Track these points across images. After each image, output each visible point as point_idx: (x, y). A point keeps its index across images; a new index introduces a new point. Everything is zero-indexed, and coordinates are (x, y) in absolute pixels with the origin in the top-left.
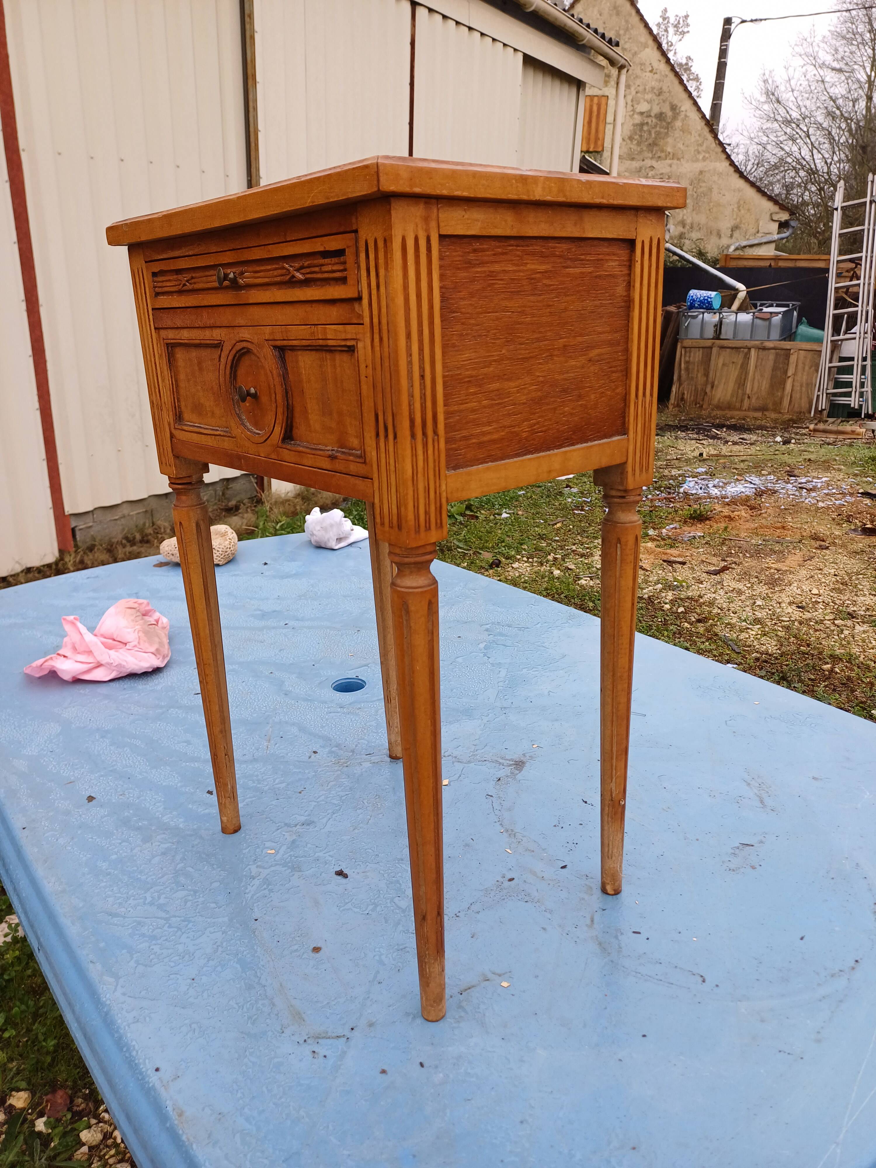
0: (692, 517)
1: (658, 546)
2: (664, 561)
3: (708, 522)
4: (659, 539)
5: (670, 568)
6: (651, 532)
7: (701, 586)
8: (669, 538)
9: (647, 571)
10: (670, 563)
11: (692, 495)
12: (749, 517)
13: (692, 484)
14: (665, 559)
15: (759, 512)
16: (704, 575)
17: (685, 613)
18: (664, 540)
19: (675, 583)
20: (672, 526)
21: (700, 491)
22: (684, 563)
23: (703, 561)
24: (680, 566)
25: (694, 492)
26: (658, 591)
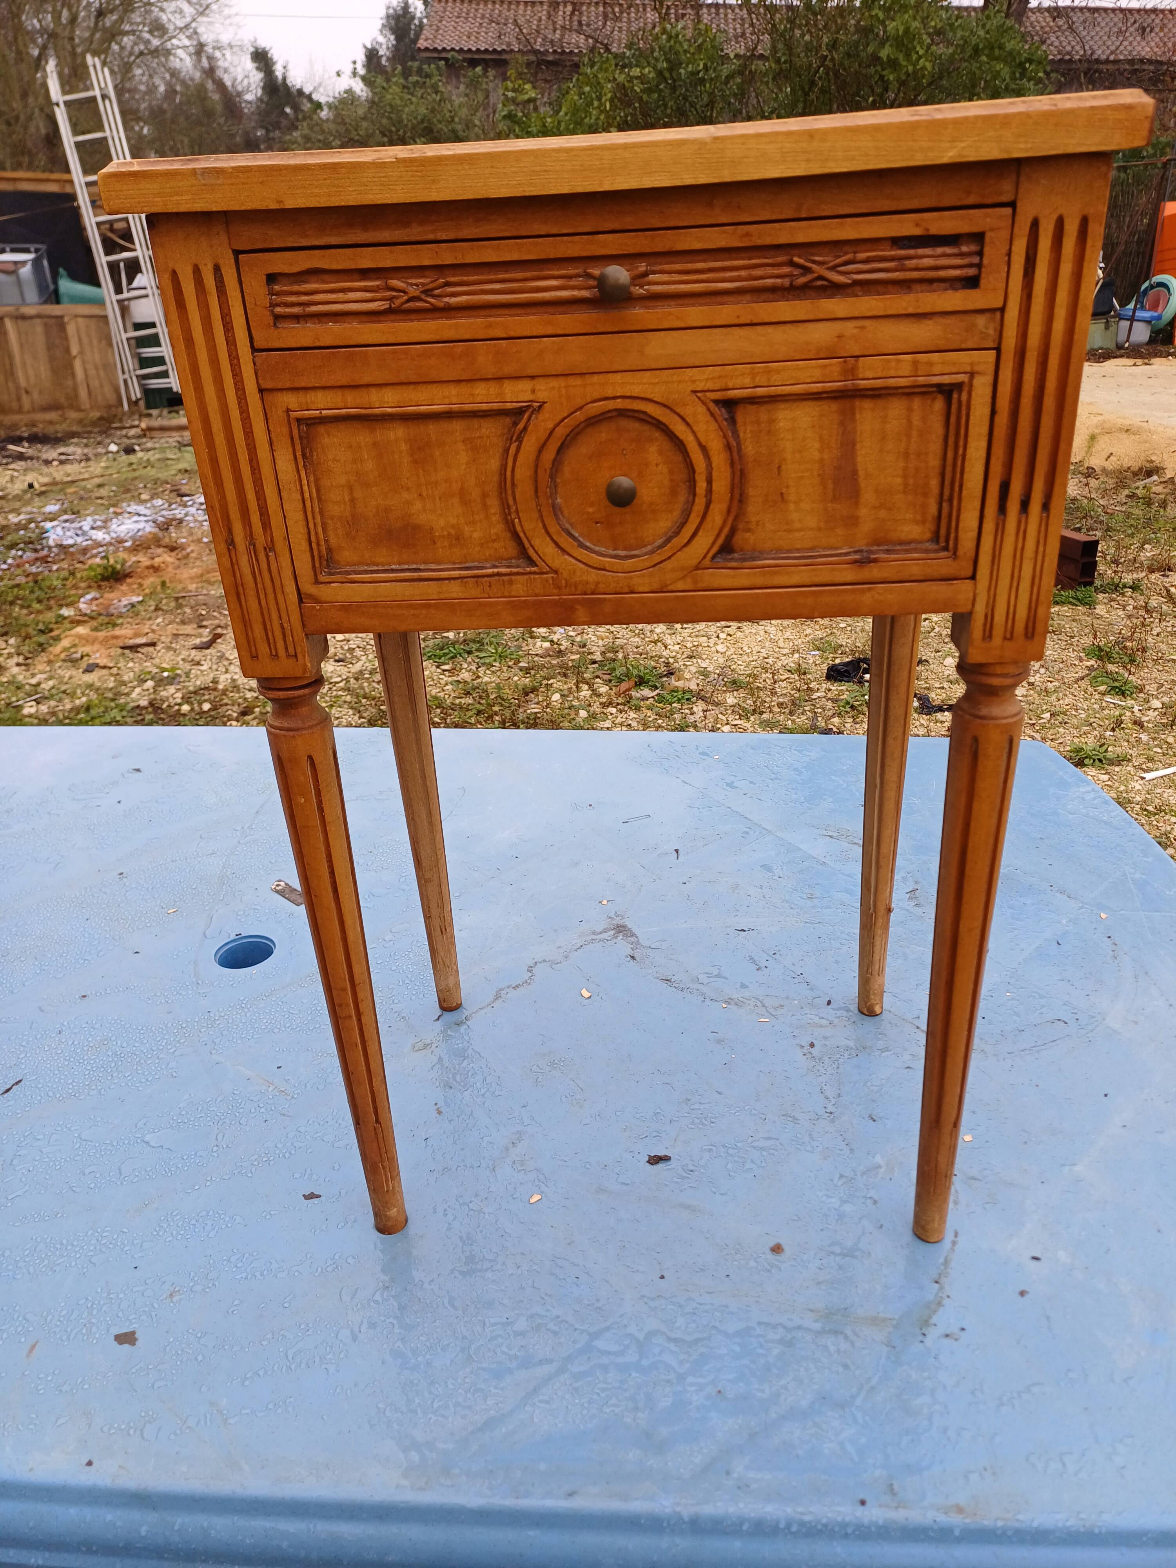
0: (105, 578)
1: (95, 629)
2: (123, 648)
3: (129, 580)
4: (86, 618)
5: (140, 655)
6: (65, 612)
7: (202, 668)
8: (100, 615)
9: (110, 668)
10: (134, 648)
11: (72, 546)
12: (177, 562)
13: (59, 530)
14: (121, 645)
15: (184, 553)
16: (194, 652)
17: (214, 708)
18: (92, 618)
19: (166, 674)
20: (89, 597)
21: (79, 540)
22: (153, 644)
23: (176, 636)
24: (151, 649)
25: (70, 542)
26: (152, 691)
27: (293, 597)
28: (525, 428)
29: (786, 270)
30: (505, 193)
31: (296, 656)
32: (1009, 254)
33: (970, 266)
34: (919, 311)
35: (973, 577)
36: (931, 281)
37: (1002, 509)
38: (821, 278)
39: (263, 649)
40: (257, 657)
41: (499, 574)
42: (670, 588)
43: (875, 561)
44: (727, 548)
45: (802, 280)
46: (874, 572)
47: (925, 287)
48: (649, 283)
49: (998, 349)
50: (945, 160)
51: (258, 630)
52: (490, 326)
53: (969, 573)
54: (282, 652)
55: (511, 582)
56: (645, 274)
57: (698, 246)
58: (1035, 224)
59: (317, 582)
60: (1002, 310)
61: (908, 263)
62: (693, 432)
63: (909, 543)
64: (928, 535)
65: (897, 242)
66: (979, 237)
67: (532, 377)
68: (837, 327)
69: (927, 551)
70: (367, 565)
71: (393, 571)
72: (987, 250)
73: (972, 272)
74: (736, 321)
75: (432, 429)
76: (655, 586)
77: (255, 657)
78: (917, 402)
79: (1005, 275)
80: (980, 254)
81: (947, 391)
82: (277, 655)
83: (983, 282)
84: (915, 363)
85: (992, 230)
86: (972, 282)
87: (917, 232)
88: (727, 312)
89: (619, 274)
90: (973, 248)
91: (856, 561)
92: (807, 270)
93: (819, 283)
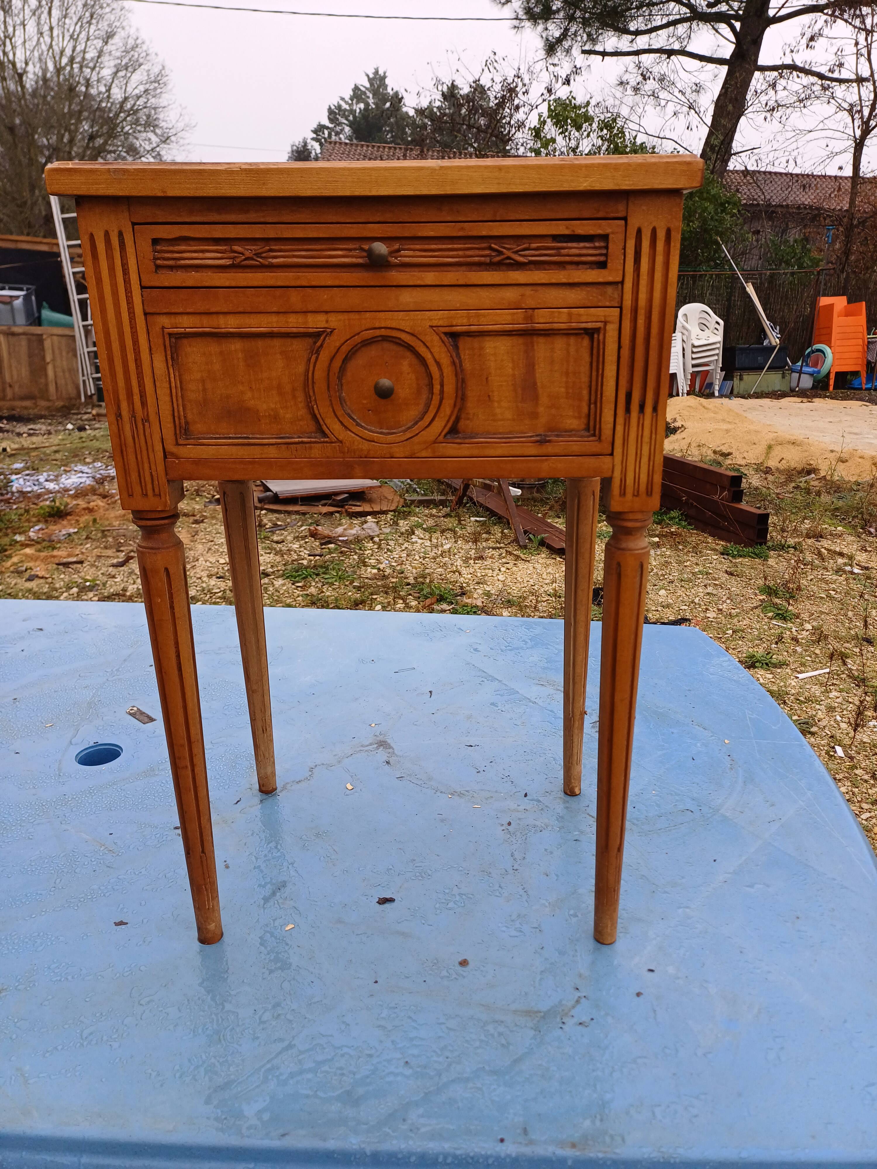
0: (51, 515)
1: (39, 551)
2: (58, 564)
3: (69, 517)
4: (33, 543)
5: (70, 570)
6: (18, 538)
8: (44, 540)
9: (47, 578)
10: (66, 565)
11: (30, 492)
12: (107, 506)
13: (21, 481)
14: (57, 562)
15: (113, 500)
16: (111, 569)
18: (38, 543)
19: (88, 584)
20: (37, 528)
21: (35, 488)
22: (81, 562)
23: (99, 557)
24: (79, 566)
25: (29, 489)
26: (76, 595)
27: (160, 454)
28: (322, 346)
29: (487, 252)
30: (309, 193)
31: (160, 495)
32: (624, 248)
33: (601, 255)
34: (571, 281)
35: (612, 454)
36: (578, 263)
37: (628, 410)
38: (509, 258)
39: (137, 489)
40: (132, 495)
41: (302, 442)
42: (417, 455)
43: (549, 441)
44: (454, 431)
45: (498, 259)
46: (549, 449)
47: (573, 267)
48: (401, 256)
49: (621, 308)
50: (581, 188)
51: (134, 476)
52: (299, 278)
53: (610, 452)
54: (150, 492)
55: (311, 448)
56: (398, 251)
57: (432, 234)
58: (639, 231)
59: (177, 444)
60: (622, 282)
61: (563, 251)
62: (431, 352)
63: (571, 431)
64: (583, 426)
65: (556, 238)
66: (605, 237)
67: (327, 312)
68: (521, 290)
69: (582, 437)
70: (213, 434)
71: (230, 438)
72: (611, 245)
73: (602, 259)
74: (456, 283)
75: (260, 343)
76: (407, 454)
77: (131, 495)
78: (572, 340)
79: (622, 262)
80: (607, 247)
81: (591, 333)
82: (146, 495)
83: (609, 265)
84: (570, 315)
85: (613, 233)
86: (602, 265)
87: (567, 232)
88: (451, 277)
89: (381, 248)
90: (602, 244)
91: (537, 441)
92: (500, 253)
93: (508, 261)
